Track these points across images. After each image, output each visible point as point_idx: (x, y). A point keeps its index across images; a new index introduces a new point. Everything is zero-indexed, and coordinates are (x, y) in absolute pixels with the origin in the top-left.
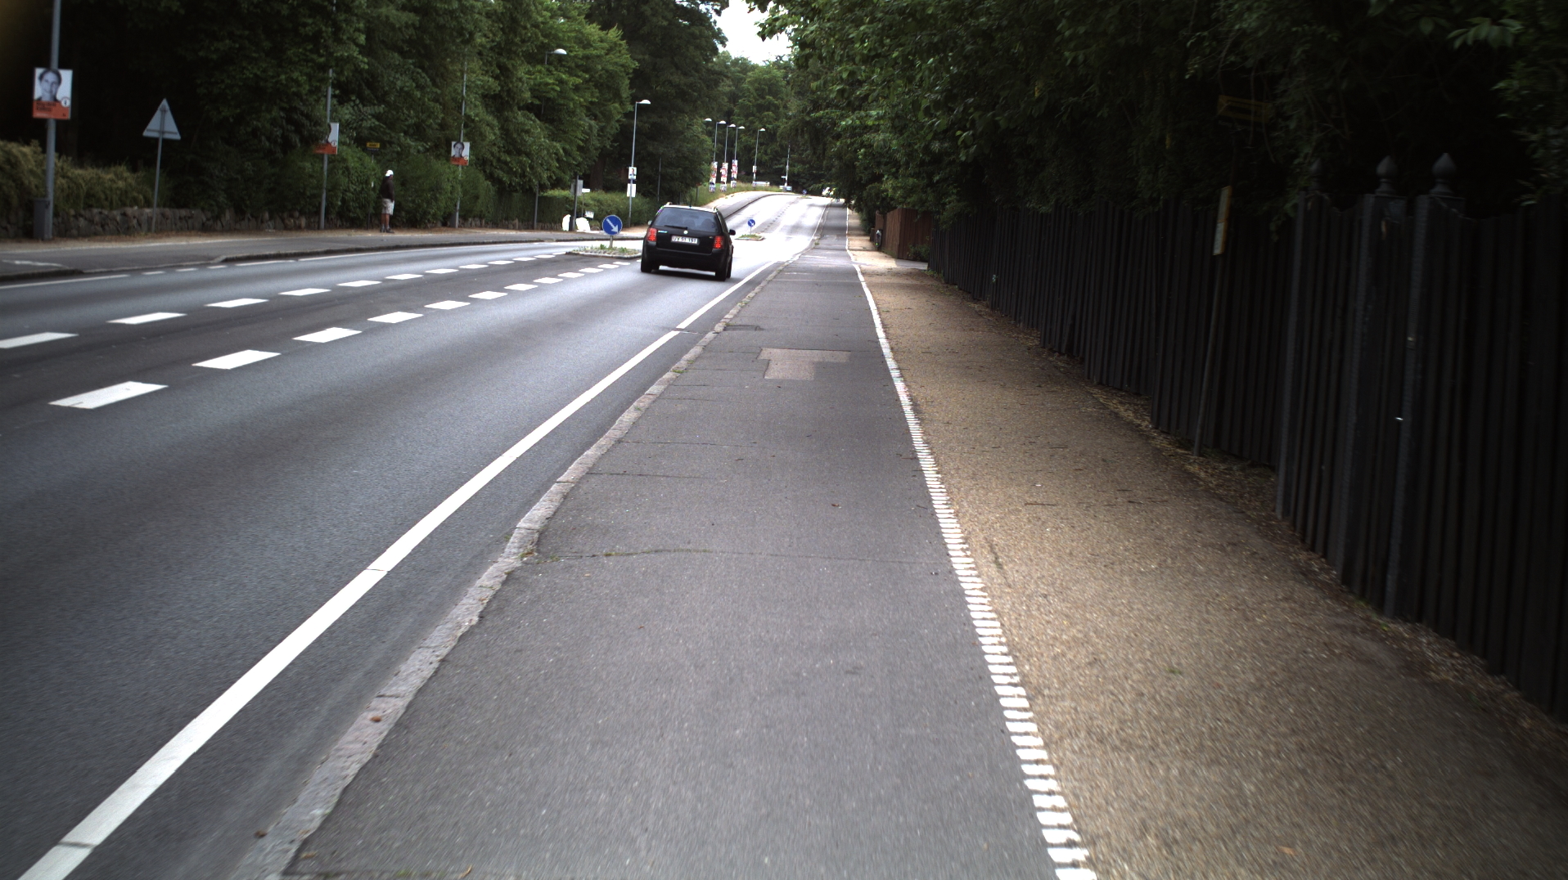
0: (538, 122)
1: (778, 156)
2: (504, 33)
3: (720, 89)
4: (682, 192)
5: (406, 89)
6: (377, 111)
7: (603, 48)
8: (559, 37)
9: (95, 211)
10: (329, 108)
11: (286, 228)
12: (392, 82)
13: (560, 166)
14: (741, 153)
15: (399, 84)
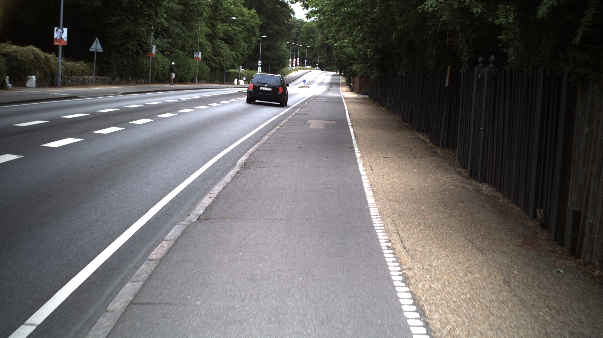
0: (226, 44)
1: (315, 56)
2: (213, 12)
3: (292, 31)
4: (278, 70)
5: (179, 33)
6: (169, 41)
7: (249, 17)
8: (233, 13)
9: (74, 77)
10: (152, 40)
11: (137, 83)
12: (174, 30)
13: (234, 61)
14: (301, 55)
15: (176, 31)
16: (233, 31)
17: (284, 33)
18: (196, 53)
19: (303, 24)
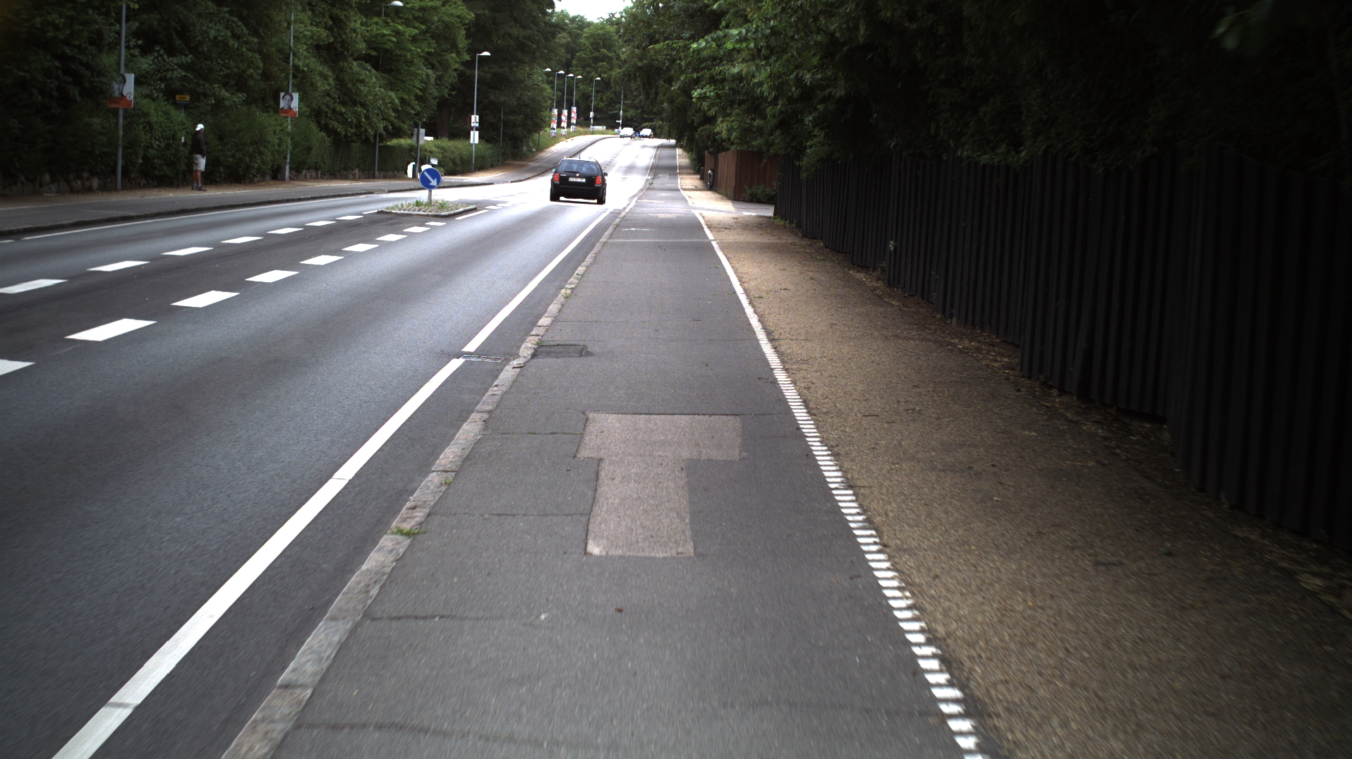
0: (374, 72)
1: (614, 102)
3: (557, 40)
4: (525, 137)
5: (220, 38)
6: (186, 61)
10: (122, 59)
11: (73, 191)
12: (205, 32)
13: (399, 116)
14: (580, 101)
15: (212, 33)
16: (393, 36)
17: (535, 46)
18: (283, 97)
19: (585, 28)
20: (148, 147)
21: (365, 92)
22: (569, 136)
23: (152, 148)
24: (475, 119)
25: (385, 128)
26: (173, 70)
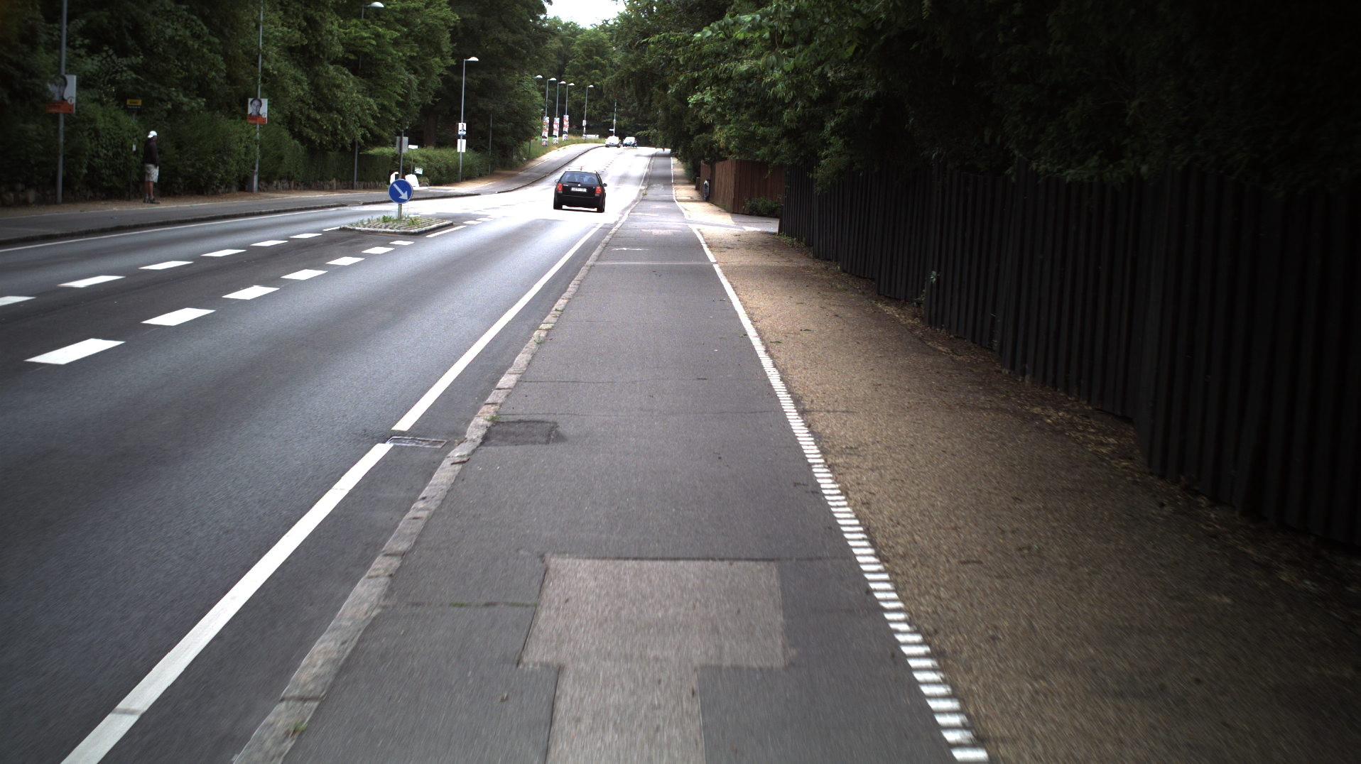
0: (352, 76)
1: (607, 111)
3: (548, 46)
4: (515, 145)
6: (136, 62)
7: (421, 1)
10: (63, 60)
13: (379, 123)
14: (572, 108)
15: (169, 32)
16: (373, 39)
17: (525, 52)
18: (251, 103)
19: (578, 34)
20: (94, 156)
21: (342, 98)
22: (560, 145)
23: (99, 157)
24: (462, 127)
25: (363, 136)
26: (123, 71)
